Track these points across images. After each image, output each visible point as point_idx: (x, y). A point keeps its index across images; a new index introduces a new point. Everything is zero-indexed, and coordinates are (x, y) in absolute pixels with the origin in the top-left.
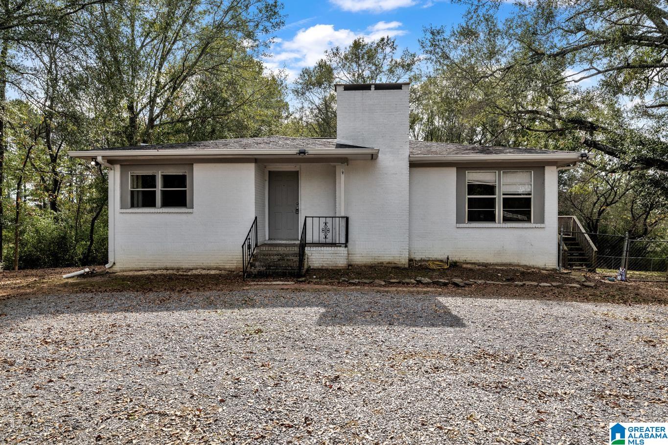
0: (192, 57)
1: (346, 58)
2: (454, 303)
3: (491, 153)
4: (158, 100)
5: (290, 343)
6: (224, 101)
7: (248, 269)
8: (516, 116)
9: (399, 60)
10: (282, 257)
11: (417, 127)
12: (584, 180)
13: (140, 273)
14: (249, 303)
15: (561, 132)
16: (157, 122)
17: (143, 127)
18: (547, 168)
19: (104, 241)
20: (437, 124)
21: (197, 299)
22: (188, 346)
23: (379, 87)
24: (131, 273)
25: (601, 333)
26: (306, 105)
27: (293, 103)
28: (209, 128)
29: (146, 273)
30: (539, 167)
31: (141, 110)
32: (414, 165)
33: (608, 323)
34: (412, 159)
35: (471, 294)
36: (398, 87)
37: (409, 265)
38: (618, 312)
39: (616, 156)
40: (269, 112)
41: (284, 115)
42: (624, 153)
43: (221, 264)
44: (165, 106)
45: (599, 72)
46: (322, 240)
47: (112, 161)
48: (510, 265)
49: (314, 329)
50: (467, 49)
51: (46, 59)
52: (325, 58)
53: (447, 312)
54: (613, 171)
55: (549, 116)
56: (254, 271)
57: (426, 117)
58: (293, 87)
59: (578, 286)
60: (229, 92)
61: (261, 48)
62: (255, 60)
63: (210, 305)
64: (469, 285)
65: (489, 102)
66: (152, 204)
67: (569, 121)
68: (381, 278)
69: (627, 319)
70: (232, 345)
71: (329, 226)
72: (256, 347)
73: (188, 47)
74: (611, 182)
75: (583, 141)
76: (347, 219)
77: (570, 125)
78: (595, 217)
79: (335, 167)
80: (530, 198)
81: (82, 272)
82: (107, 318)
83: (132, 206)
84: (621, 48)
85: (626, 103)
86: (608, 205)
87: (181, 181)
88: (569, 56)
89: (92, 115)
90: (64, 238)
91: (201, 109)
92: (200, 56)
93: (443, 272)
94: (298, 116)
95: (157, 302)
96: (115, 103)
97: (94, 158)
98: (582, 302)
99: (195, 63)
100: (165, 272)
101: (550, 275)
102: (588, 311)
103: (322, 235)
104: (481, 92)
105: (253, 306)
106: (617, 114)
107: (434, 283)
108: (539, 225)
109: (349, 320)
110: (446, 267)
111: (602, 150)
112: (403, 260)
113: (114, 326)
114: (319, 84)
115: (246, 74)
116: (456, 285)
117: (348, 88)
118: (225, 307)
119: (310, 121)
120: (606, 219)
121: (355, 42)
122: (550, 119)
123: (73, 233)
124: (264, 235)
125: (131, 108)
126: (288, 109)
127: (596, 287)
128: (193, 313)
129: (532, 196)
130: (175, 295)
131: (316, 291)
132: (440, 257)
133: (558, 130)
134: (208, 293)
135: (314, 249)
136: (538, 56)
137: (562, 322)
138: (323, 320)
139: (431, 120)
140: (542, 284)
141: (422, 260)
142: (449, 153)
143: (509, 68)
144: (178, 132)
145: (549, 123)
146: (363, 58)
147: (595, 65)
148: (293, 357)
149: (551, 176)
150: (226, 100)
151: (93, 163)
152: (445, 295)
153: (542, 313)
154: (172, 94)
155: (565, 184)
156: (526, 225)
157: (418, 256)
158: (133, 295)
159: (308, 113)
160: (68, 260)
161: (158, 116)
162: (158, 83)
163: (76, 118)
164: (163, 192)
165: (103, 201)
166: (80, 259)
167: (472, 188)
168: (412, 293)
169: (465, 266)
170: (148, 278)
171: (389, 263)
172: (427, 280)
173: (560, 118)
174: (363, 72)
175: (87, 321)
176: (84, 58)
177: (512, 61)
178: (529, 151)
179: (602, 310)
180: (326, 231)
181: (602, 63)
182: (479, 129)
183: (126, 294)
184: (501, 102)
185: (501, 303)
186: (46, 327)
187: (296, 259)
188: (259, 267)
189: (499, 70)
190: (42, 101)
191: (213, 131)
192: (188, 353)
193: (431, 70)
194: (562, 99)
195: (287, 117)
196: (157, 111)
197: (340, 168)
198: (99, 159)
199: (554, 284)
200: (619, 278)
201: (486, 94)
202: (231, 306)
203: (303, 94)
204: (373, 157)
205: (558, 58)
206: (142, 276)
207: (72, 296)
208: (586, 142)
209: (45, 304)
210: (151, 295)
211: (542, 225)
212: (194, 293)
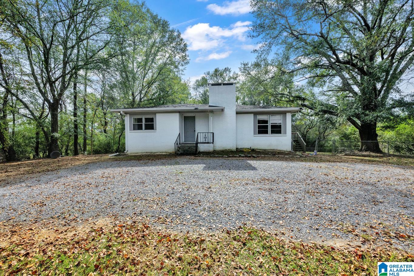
0: (155, 76)
1: (212, 76)
2: (253, 163)
3: (266, 108)
4: (143, 92)
5: (192, 176)
6: (167, 92)
7: (177, 152)
8: (275, 96)
9: (232, 76)
10: (190, 147)
11: (239, 101)
12: (301, 120)
13: (137, 154)
14: (177, 163)
15: (292, 101)
16: (143, 100)
17: (137, 102)
18: (287, 113)
19: (124, 144)
20: (246, 100)
21: (158, 163)
22: (155, 178)
23: (224, 84)
24: (134, 154)
25: (308, 172)
26: (198, 93)
27: (193, 93)
28: (162, 102)
29: (139, 154)
30: (284, 113)
31: (137, 96)
32: (237, 113)
33: (310, 169)
34: (237, 111)
35: (259, 160)
36: (232, 84)
37: (236, 150)
38: (314, 165)
39: (313, 110)
40: (184, 96)
41: (189, 97)
42: (316, 108)
43: (167, 151)
44: (146, 94)
45: (307, 78)
46: (204, 141)
47: (126, 113)
48: (274, 150)
49: (201, 172)
50: (257, 71)
51: (101, 76)
52: (204, 76)
53: (251, 166)
54: (312, 116)
55: (288, 95)
56: (179, 153)
57: (242, 97)
58: (193, 86)
59: (299, 157)
60: (169, 88)
61: (181, 72)
62: (179, 76)
63: (163, 164)
64: (259, 157)
65: (265, 91)
66: (142, 129)
67: (295, 97)
68: (226, 155)
69: (317, 167)
70: (171, 177)
71: (207, 136)
72: (180, 177)
73: (154, 72)
74: (311, 120)
75: (300, 104)
76: (213, 133)
77: (296, 99)
78: (305, 133)
79: (208, 114)
80: (281, 125)
81: (116, 154)
82: (125, 169)
83: (134, 129)
84: (315, 69)
85: (316, 90)
86: (310, 129)
87: (152, 120)
88: (295, 73)
89: (119, 98)
90: (109, 143)
91: (159, 94)
92: (158, 75)
93: (249, 153)
94: (194, 97)
95: (144, 163)
96: (127, 93)
97: (119, 112)
98: (301, 162)
99: (157, 77)
100: (146, 154)
101: (289, 153)
102: (303, 165)
103: (204, 140)
104: (262, 87)
105: (179, 164)
106: (313, 95)
107: (246, 156)
108: (284, 135)
109: (214, 168)
110: (250, 151)
111: (308, 107)
112: (234, 149)
113: (128, 171)
114: (202, 85)
115: (175, 81)
116: (254, 157)
117: (213, 85)
118: (169, 165)
119: (199, 99)
120: (309, 134)
121: (216, 69)
122: (288, 97)
123: (112, 142)
124: (183, 140)
125: (133, 94)
126: (191, 95)
127: (306, 157)
128: (157, 167)
129: (282, 124)
130: (150, 161)
131: (202, 159)
132: (248, 147)
133: (291, 101)
134: (162, 161)
135: (201, 144)
136: (284, 73)
137: (293, 168)
138: (205, 169)
139: (244, 98)
140: (286, 156)
141: (241, 149)
142: (251, 109)
143: (272, 78)
144: (150, 103)
145: (288, 98)
146: (218, 75)
147: (305, 76)
148: (193, 181)
149: (289, 117)
150: (168, 92)
151: (119, 114)
152: (250, 160)
153: (286, 165)
154: (148, 89)
155: (294, 122)
156: (280, 135)
157: (239, 147)
158: (135, 161)
159: (198, 96)
160: (110, 151)
161: (143, 98)
162: (143, 85)
163: (113, 99)
164: (145, 124)
165: (123, 129)
166: (115, 151)
167: (259, 122)
168: (237, 160)
169: (257, 150)
170: (140, 156)
171: (229, 150)
172: (243, 155)
173: (292, 96)
174: (218, 80)
175: (118, 170)
176: (115, 75)
177: (274, 75)
178: (281, 107)
179: (308, 164)
180: (205, 138)
181: (308, 75)
182: (262, 102)
183: (132, 161)
184: (270, 91)
185: (271, 163)
186: (103, 172)
187: (195, 148)
188: (181, 151)
189: (269, 78)
190: (100, 92)
191: (163, 103)
192: (155, 180)
193: (244, 78)
194: (293, 89)
195: (190, 98)
196: (142, 96)
197: (210, 114)
198: (122, 112)
199: (290, 156)
200: (314, 154)
201: (264, 88)
202: (171, 164)
203: (196, 89)
204: (222, 110)
205: (291, 73)
206: (138, 155)
207: (112, 162)
208: (302, 104)
209: (102, 165)
210: (141, 162)
211: (286, 135)
212: (157, 161)
